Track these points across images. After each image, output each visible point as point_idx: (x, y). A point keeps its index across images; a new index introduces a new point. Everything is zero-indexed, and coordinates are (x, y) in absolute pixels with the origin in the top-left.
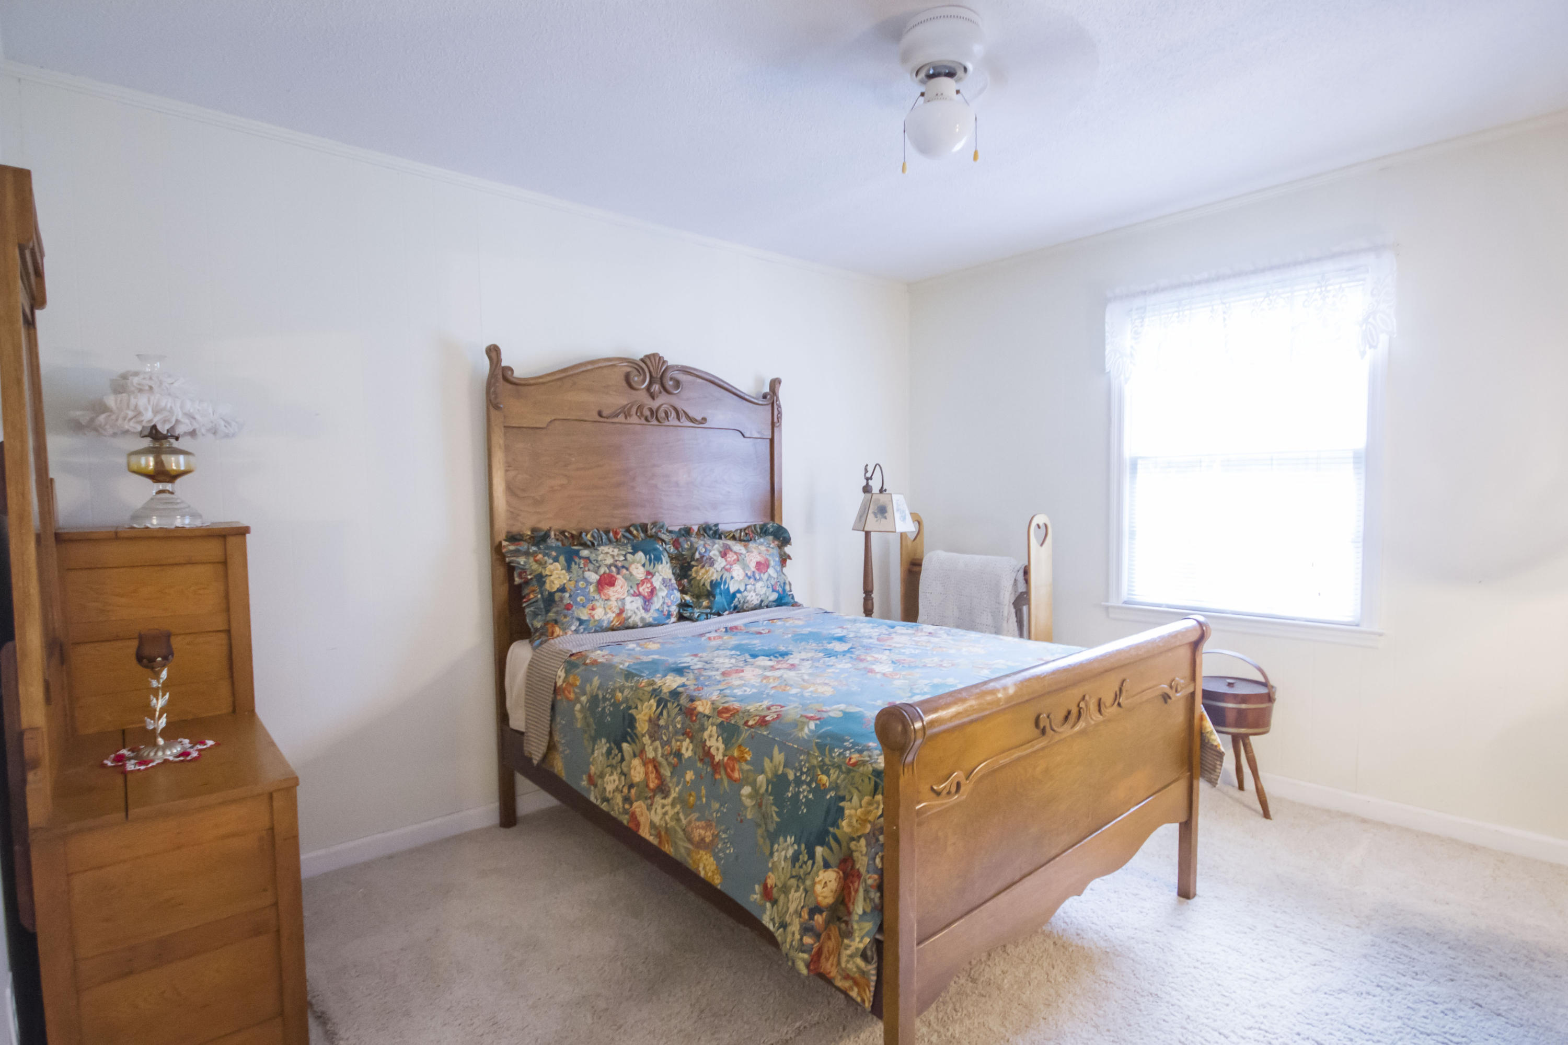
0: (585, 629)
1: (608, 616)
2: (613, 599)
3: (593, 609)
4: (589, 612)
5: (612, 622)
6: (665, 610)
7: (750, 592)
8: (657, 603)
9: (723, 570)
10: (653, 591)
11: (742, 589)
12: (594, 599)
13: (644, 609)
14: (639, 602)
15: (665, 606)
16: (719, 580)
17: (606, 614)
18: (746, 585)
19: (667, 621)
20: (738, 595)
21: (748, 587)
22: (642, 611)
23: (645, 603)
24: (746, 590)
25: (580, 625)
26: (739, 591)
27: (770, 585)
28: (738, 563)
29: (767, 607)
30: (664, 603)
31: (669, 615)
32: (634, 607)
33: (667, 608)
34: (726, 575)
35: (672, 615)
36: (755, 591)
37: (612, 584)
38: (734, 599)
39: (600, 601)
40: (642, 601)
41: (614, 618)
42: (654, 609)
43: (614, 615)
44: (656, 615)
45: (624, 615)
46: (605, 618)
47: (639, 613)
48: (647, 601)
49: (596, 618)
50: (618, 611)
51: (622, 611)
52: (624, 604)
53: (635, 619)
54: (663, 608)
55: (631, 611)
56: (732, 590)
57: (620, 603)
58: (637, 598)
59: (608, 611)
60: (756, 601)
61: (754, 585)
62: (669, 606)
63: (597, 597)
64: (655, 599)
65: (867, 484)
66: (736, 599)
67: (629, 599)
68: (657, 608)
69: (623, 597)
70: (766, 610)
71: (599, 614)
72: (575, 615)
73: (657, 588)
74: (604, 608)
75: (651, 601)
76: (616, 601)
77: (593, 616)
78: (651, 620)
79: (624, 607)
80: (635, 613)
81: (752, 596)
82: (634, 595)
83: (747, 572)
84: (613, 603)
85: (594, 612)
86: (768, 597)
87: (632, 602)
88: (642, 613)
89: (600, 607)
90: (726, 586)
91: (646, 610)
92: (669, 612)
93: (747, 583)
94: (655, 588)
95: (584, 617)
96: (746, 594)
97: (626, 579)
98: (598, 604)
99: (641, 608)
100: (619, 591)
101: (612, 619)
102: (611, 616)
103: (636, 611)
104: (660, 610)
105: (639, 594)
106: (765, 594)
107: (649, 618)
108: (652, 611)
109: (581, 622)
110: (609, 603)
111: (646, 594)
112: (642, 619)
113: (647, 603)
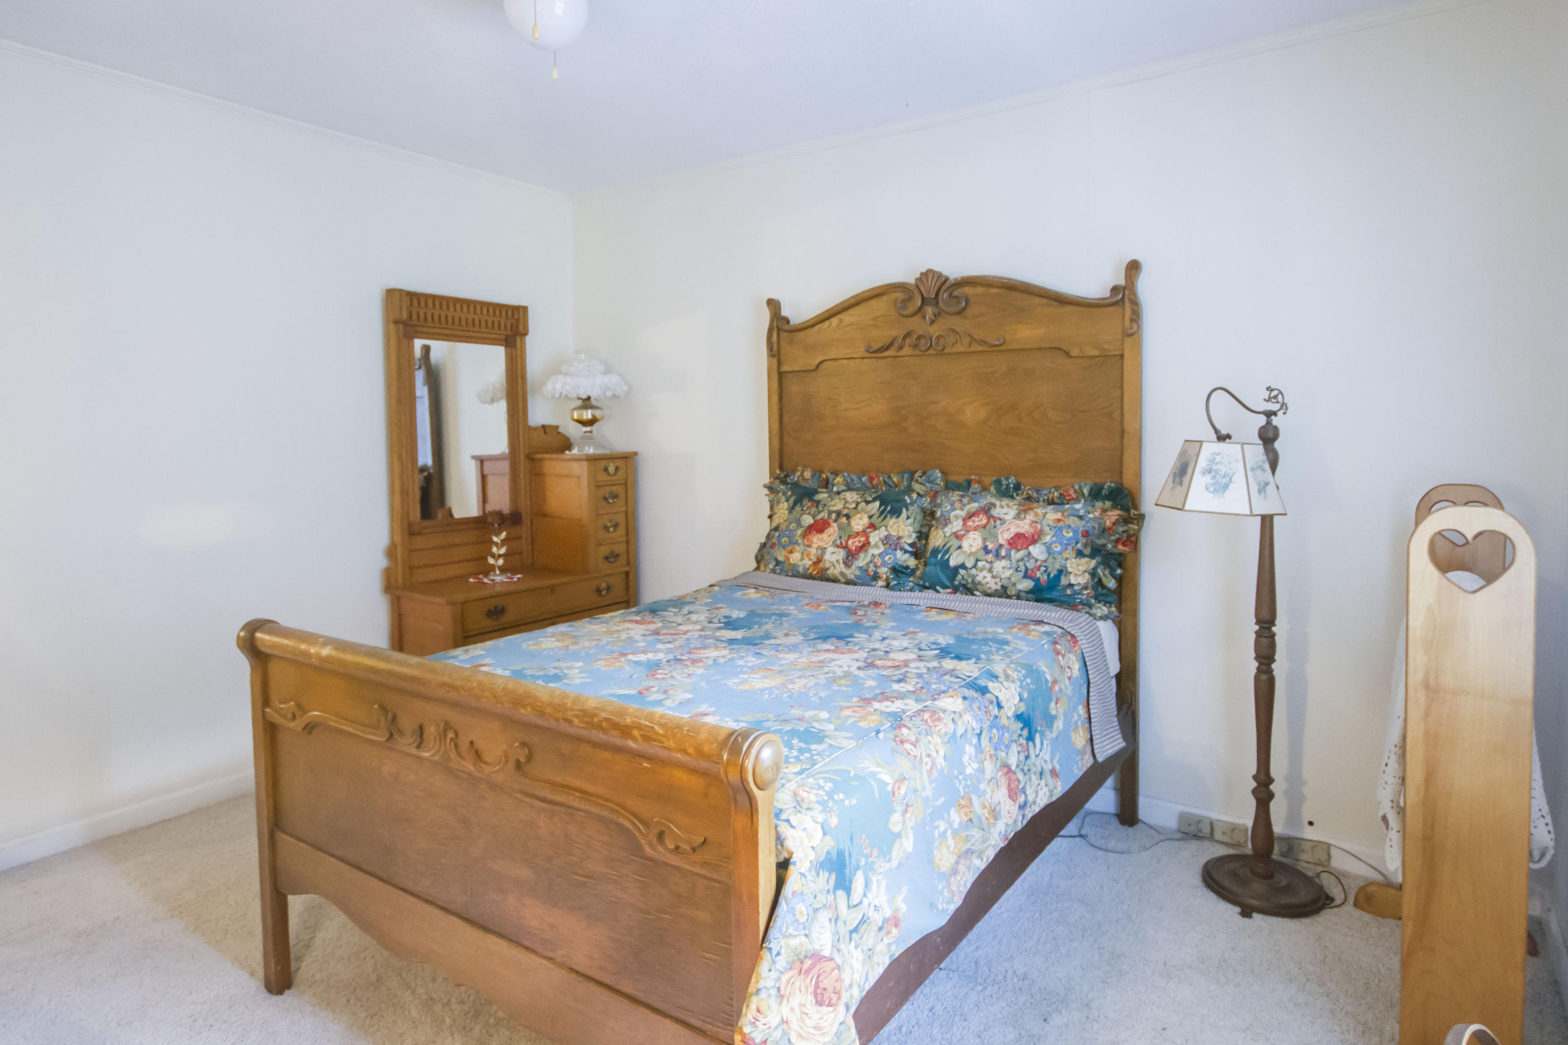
0: (781, 570)
1: (804, 562)
2: (815, 546)
3: (791, 552)
4: (786, 554)
5: (808, 569)
6: (870, 570)
7: (982, 570)
8: (862, 560)
9: (953, 537)
10: (865, 546)
11: (969, 564)
12: (797, 543)
13: (844, 563)
14: (841, 554)
15: (871, 565)
16: (941, 548)
17: (802, 559)
18: (977, 560)
19: (873, 583)
20: (962, 572)
21: (980, 564)
22: (842, 565)
23: (847, 558)
24: (975, 566)
25: (777, 565)
26: (963, 566)
27: (1023, 568)
28: (982, 529)
29: (1018, 597)
30: (871, 562)
31: (876, 577)
32: (834, 558)
33: (874, 569)
34: (954, 543)
35: (880, 578)
36: (990, 571)
37: (821, 531)
38: (956, 576)
39: (801, 546)
40: (845, 555)
41: (810, 565)
42: (857, 565)
43: (811, 563)
44: (858, 573)
45: (821, 565)
46: (800, 563)
47: (838, 566)
48: (851, 556)
49: (791, 561)
50: (815, 560)
51: (819, 560)
52: (823, 553)
53: (834, 572)
54: (869, 567)
55: (830, 562)
56: (953, 563)
57: (819, 552)
58: (841, 550)
59: (805, 557)
60: (993, 585)
61: (991, 562)
62: (876, 567)
63: (800, 541)
64: (862, 555)
65: (1269, 423)
66: (959, 577)
67: (830, 549)
68: (860, 565)
69: (826, 546)
70: (1013, 601)
71: (795, 558)
72: (775, 555)
73: (873, 543)
74: (803, 554)
75: (856, 556)
76: (817, 549)
77: (788, 560)
78: (853, 577)
79: (822, 557)
80: (834, 565)
81: (985, 577)
82: (840, 546)
83: (987, 544)
84: (813, 551)
85: (790, 555)
86: (1014, 584)
87: (834, 553)
88: (841, 568)
89: (799, 551)
90: (946, 557)
91: (847, 564)
92: (876, 573)
93: (979, 558)
94: (869, 543)
95: (781, 558)
96: (974, 571)
97: (840, 528)
98: (797, 548)
99: (841, 562)
100: (826, 540)
101: (808, 566)
102: (807, 563)
103: (836, 564)
104: (864, 568)
105: (846, 547)
106: (1009, 579)
107: (851, 573)
108: (853, 567)
109: (778, 563)
110: (809, 549)
111: (854, 548)
112: (842, 574)
113: (850, 558)
